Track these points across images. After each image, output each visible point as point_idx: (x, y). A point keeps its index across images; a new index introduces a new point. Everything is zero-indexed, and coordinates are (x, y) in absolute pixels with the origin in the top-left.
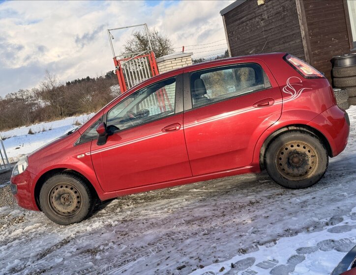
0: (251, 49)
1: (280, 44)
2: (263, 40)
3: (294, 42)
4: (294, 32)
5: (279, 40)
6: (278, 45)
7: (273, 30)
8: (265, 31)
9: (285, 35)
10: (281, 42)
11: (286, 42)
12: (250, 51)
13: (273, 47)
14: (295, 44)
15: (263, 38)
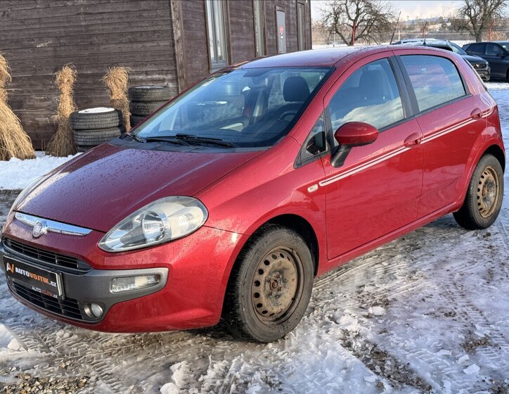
0: (41, 39)
1: (121, 43)
2: (79, 29)
3: (155, 44)
4: (157, 28)
5: (121, 34)
6: (116, 44)
7: (105, 16)
8: (86, 14)
9: (135, 29)
10: (124, 39)
11: (137, 42)
12: (39, 43)
13: (102, 44)
14: (158, 48)
15: (81, 26)
